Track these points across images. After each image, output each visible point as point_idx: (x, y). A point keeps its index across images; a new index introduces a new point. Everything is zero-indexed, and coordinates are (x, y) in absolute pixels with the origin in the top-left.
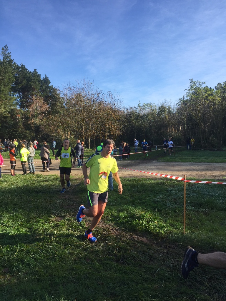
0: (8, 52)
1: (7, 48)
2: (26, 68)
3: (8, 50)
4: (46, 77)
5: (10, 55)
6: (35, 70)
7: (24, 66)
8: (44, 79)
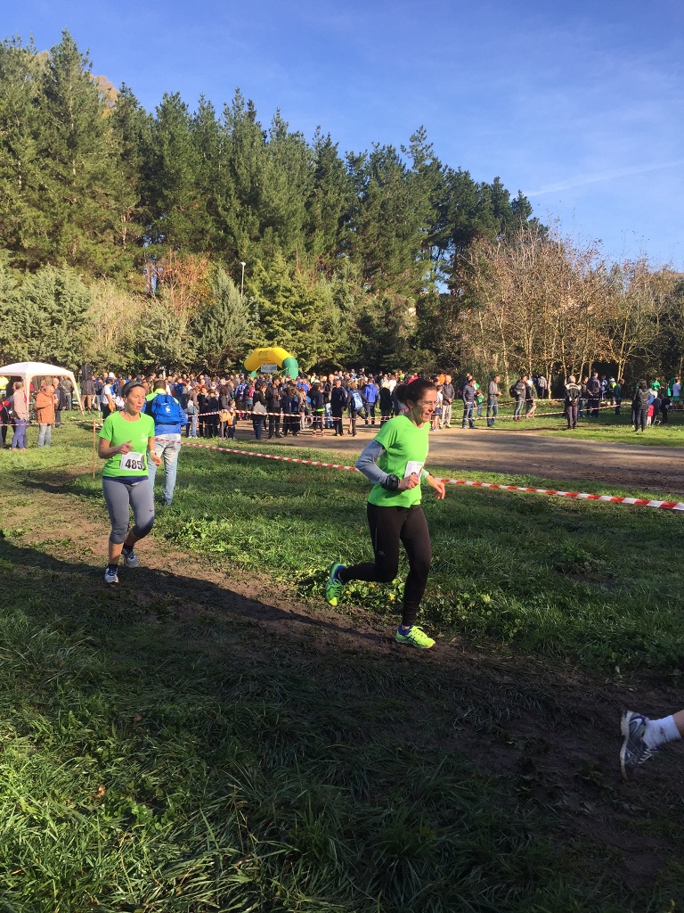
0: (425, 143)
1: (423, 135)
2: (471, 178)
3: (424, 139)
4: (520, 199)
5: (430, 150)
6: (497, 179)
7: (467, 174)
8: (515, 202)
